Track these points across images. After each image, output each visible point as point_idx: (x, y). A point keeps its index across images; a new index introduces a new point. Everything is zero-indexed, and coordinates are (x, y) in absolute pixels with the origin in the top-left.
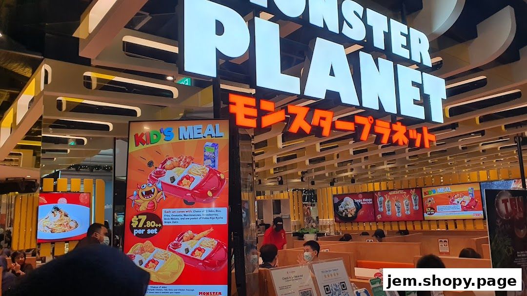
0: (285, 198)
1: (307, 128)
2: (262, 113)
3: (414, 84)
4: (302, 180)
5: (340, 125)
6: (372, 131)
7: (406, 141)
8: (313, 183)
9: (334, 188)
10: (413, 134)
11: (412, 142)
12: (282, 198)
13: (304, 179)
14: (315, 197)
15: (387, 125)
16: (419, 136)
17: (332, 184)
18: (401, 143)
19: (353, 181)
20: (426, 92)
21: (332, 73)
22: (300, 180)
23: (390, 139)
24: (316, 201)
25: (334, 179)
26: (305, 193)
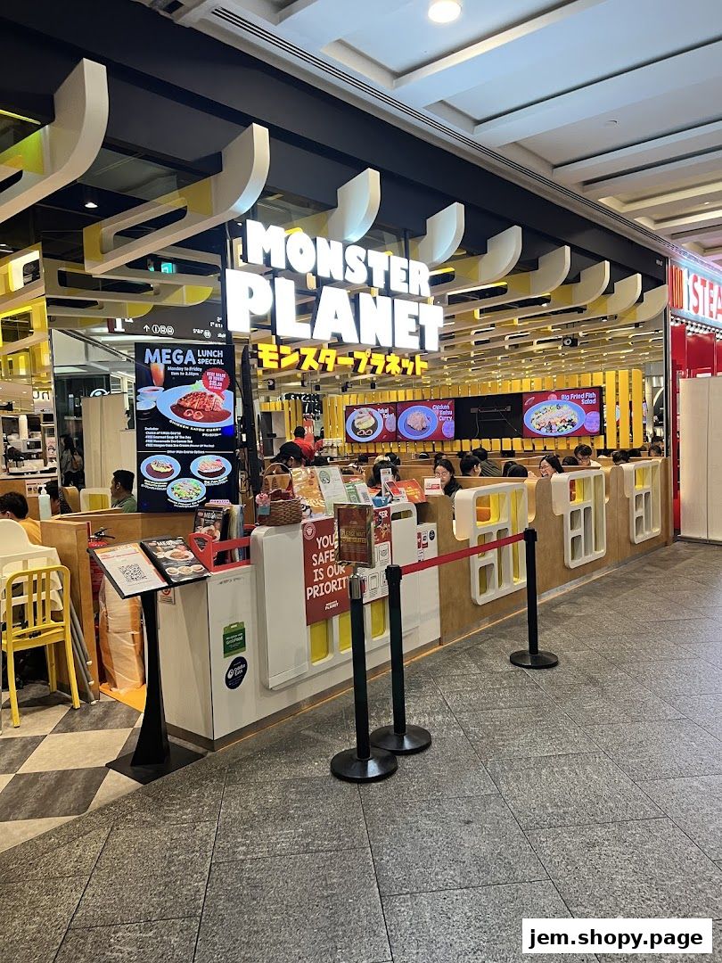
0: (278, 410)
1: (316, 366)
2: (282, 356)
3: (411, 317)
4: (303, 385)
5: (342, 361)
6: (369, 363)
7: (399, 370)
8: (318, 388)
9: (347, 396)
10: (406, 363)
11: (405, 371)
12: (273, 410)
13: (305, 383)
14: (320, 407)
15: (382, 356)
16: (412, 363)
17: (344, 389)
18: (393, 373)
19: (373, 386)
20: (421, 323)
21: (336, 317)
22: (300, 384)
23: (384, 371)
24: (322, 413)
25: (347, 383)
26: (304, 399)
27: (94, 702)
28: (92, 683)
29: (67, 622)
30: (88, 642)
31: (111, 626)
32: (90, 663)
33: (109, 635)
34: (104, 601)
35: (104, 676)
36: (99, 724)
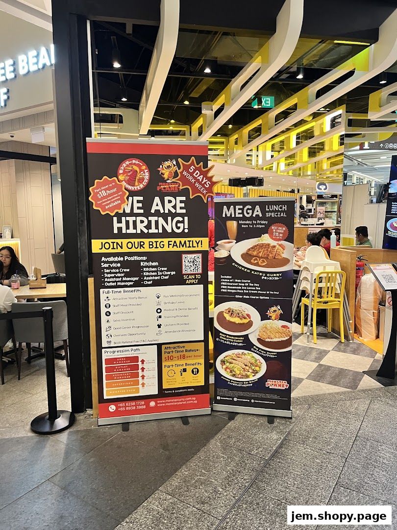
27: (351, 342)
28: (351, 332)
29: (341, 299)
30: (351, 311)
31: (363, 306)
32: (351, 322)
33: (361, 310)
34: (360, 292)
35: (357, 330)
36: (355, 352)
